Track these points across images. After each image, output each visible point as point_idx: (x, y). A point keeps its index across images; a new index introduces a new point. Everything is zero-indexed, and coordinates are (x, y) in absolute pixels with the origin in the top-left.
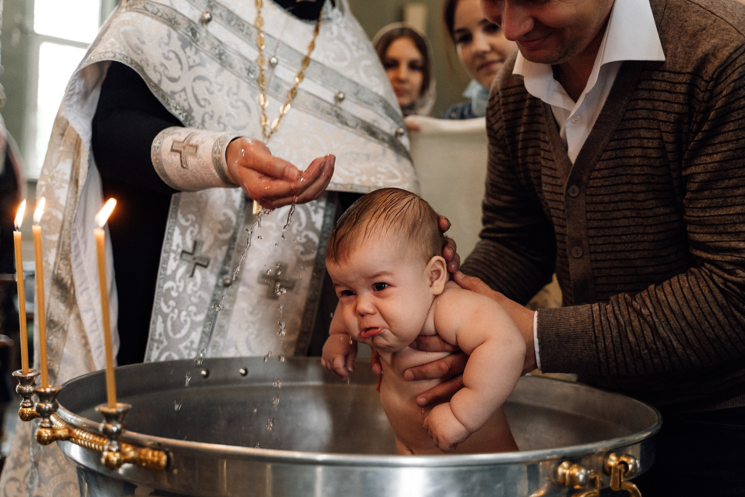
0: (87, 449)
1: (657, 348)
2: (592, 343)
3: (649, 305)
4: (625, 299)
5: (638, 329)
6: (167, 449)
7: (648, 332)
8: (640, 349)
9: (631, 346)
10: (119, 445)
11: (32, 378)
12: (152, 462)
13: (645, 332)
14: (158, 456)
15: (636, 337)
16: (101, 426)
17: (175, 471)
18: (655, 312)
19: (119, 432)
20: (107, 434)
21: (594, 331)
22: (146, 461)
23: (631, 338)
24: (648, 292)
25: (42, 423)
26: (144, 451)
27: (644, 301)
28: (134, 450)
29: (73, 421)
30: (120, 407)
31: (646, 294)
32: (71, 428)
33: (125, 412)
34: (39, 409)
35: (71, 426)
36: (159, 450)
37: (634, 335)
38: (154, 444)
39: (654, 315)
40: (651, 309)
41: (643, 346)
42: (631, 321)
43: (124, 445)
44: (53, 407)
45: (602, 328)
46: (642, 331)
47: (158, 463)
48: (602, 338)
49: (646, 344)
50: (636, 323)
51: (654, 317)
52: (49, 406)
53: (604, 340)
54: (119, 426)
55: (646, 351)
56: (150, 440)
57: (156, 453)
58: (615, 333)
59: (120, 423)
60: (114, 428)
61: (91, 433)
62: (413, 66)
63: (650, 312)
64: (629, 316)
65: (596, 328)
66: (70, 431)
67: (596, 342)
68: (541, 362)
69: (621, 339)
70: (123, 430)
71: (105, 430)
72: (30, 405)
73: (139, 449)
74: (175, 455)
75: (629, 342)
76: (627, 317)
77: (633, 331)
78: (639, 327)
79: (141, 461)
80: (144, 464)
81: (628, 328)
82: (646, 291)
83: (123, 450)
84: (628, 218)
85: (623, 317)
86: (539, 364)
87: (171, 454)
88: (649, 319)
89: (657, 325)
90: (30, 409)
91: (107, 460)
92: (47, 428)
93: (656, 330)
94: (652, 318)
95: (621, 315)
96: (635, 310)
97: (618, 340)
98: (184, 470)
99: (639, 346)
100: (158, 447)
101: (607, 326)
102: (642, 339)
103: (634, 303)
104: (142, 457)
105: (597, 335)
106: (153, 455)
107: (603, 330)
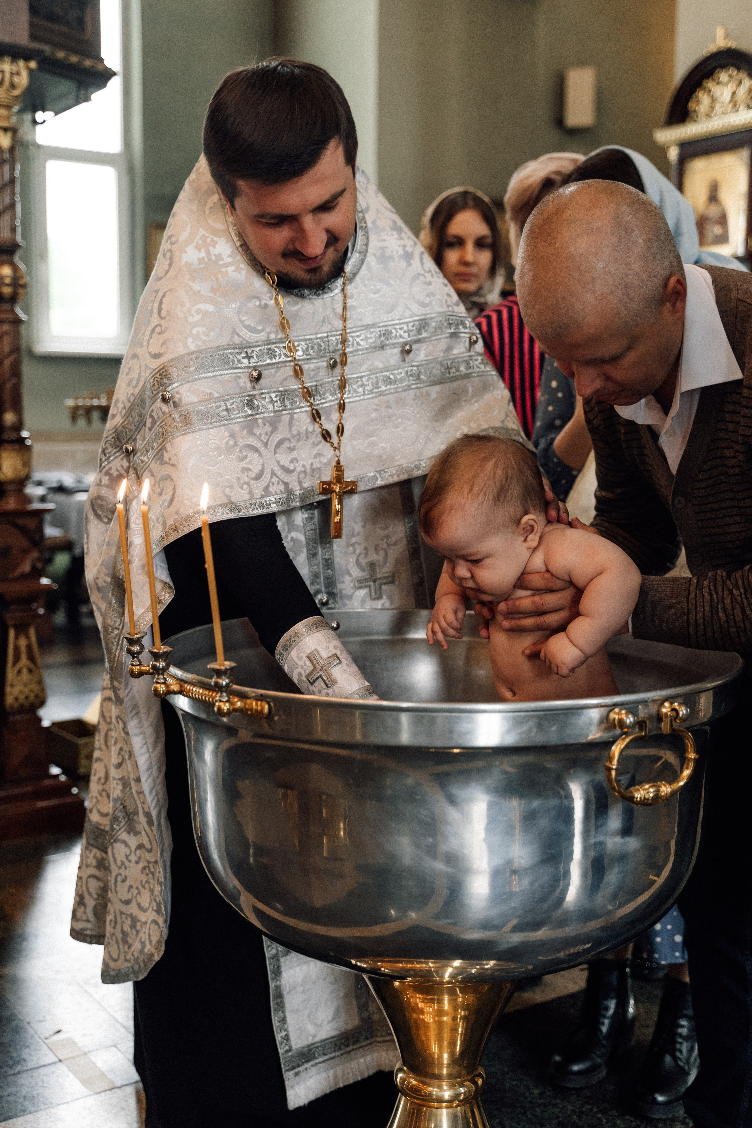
0: (194, 700)
1: (745, 627)
2: (684, 615)
3: (741, 586)
4: (722, 576)
5: (729, 607)
6: (268, 700)
7: (738, 611)
8: (728, 627)
9: (720, 622)
10: (228, 696)
11: (139, 638)
12: (257, 710)
13: (735, 611)
14: (261, 705)
15: (726, 614)
16: (212, 682)
17: (276, 718)
18: (745, 593)
19: (227, 685)
20: (218, 688)
21: (688, 603)
22: (251, 710)
23: (721, 615)
24: (742, 573)
25: (157, 679)
26: (248, 701)
27: (737, 582)
28: (240, 700)
29: (183, 677)
30: (228, 664)
31: (740, 574)
32: (182, 684)
33: (232, 669)
34: (154, 667)
35: (181, 681)
36: (262, 701)
37: (725, 611)
38: (256, 696)
39: (743, 596)
40: (742, 591)
41: (732, 623)
42: (723, 599)
43: (231, 697)
44: (166, 665)
45: (696, 601)
46: (733, 609)
47: (262, 711)
48: (694, 610)
49: (735, 622)
50: (728, 601)
51: (744, 598)
52: (161, 664)
53: (696, 613)
54: (227, 681)
55: (734, 629)
56: (253, 692)
57: (259, 703)
58: (707, 608)
59: (228, 678)
60: (224, 682)
61: (201, 687)
62: (480, 243)
63: (741, 593)
64: (723, 594)
65: (690, 600)
66: (181, 686)
67: (688, 614)
68: (633, 627)
69: (712, 614)
70: (231, 684)
71: (217, 684)
72: (138, 663)
73: (244, 700)
74: (275, 704)
75: (720, 619)
76: (720, 594)
77: (724, 609)
78: (730, 605)
79: (247, 710)
80: (249, 713)
81: (719, 605)
82: (741, 571)
83: (231, 700)
84: (739, 523)
85: (717, 593)
86: (630, 630)
87: (272, 704)
88: (739, 599)
89: (745, 606)
90: (138, 667)
91: (219, 708)
92: (162, 683)
93: (745, 610)
94: (741, 598)
95: (715, 591)
96: (728, 589)
97: (710, 615)
98: (283, 717)
99: (728, 623)
100: (261, 698)
101: (701, 600)
102: (732, 617)
103: (728, 582)
104: (247, 706)
105: (690, 607)
106: (257, 704)
107: (696, 604)
